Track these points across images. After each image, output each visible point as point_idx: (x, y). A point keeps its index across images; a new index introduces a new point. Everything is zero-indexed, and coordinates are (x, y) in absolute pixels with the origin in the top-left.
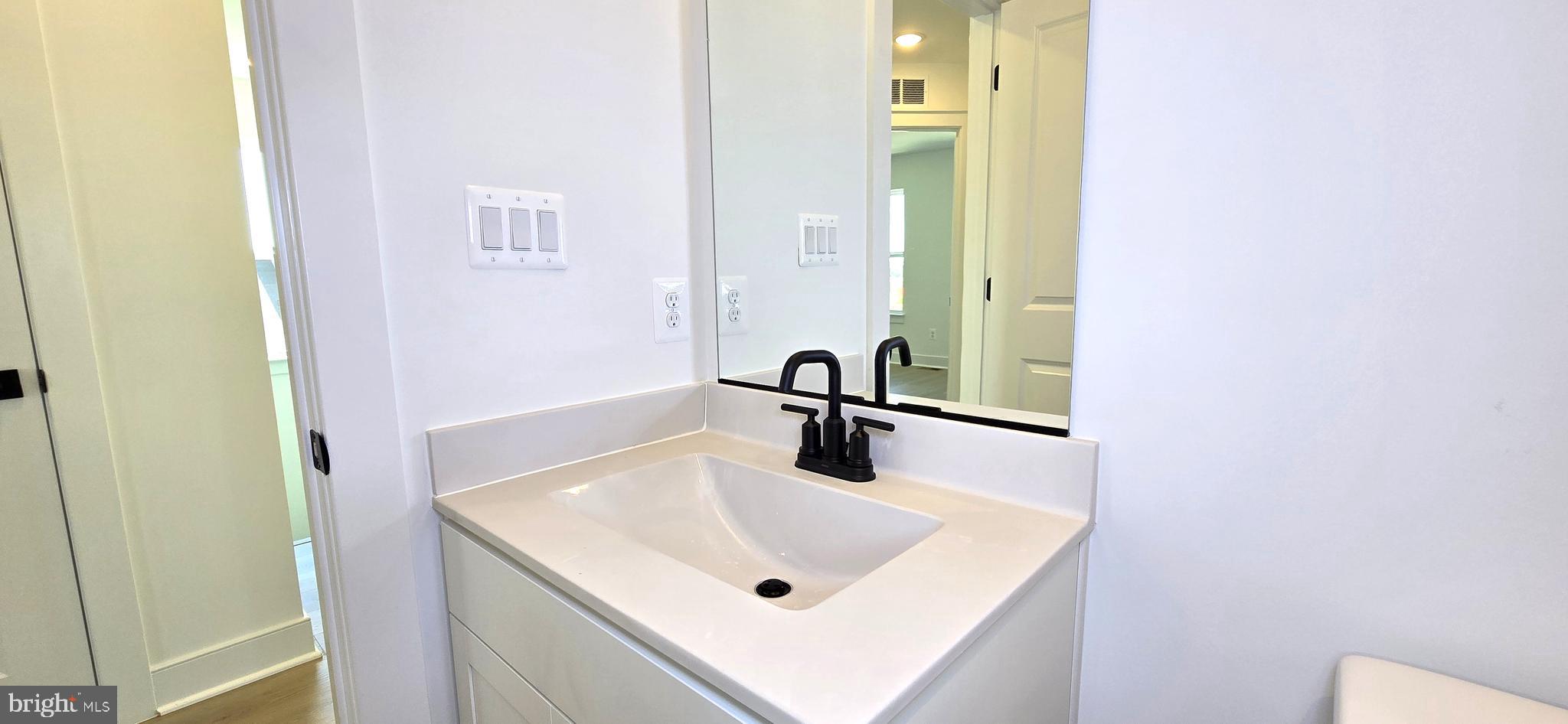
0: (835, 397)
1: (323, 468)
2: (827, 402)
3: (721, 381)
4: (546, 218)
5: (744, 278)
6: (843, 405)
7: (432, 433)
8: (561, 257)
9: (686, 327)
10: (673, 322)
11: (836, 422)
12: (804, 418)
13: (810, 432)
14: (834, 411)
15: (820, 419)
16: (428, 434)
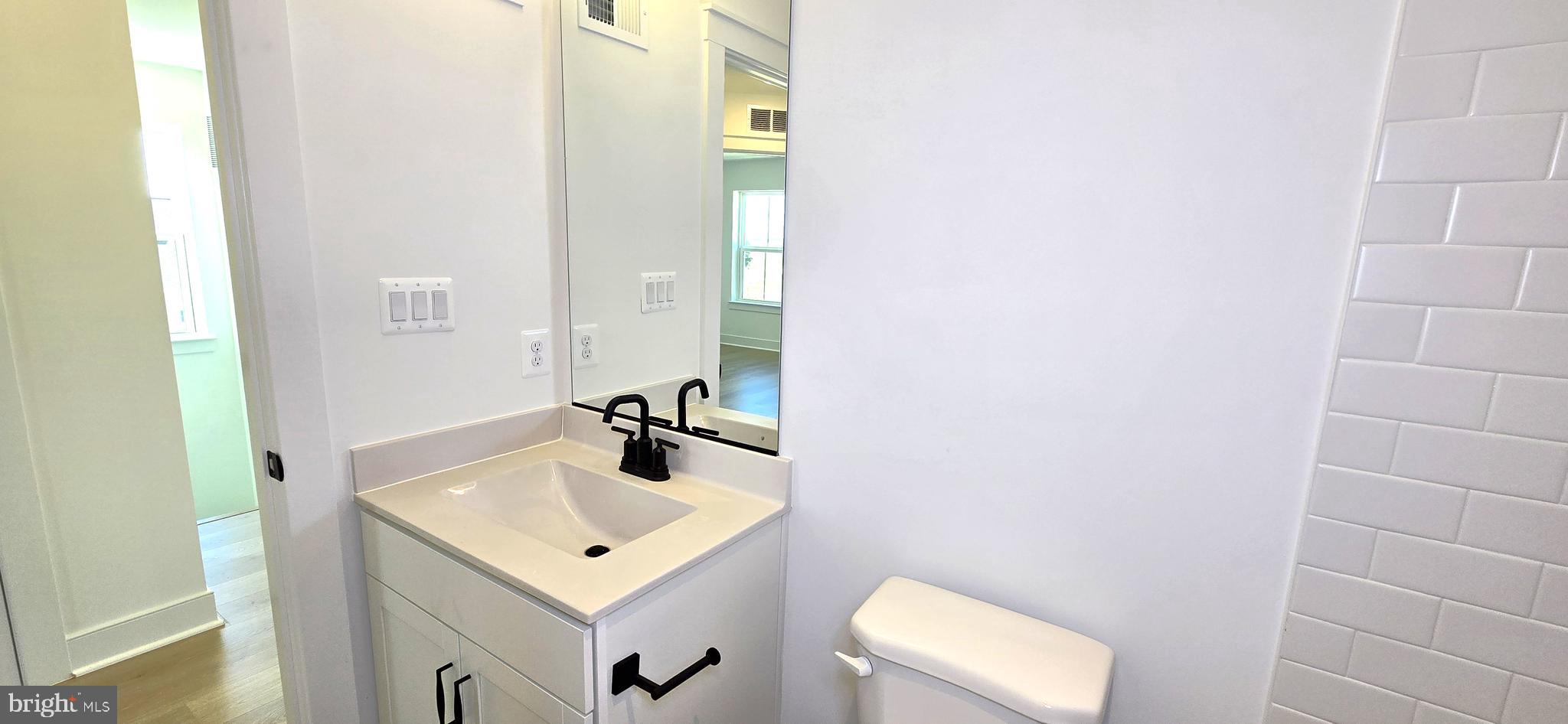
0: (646, 420)
1: (278, 476)
2: (639, 424)
3: (575, 404)
4: (439, 298)
5: (595, 325)
6: (650, 426)
7: (353, 450)
8: (450, 323)
9: (548, 364)
10: (537, 362)
11: (645, 441)
12: (625, 437)
13: (630, 447)
14: (644, 431)
15: (636, 438)
16: (352, 452)
